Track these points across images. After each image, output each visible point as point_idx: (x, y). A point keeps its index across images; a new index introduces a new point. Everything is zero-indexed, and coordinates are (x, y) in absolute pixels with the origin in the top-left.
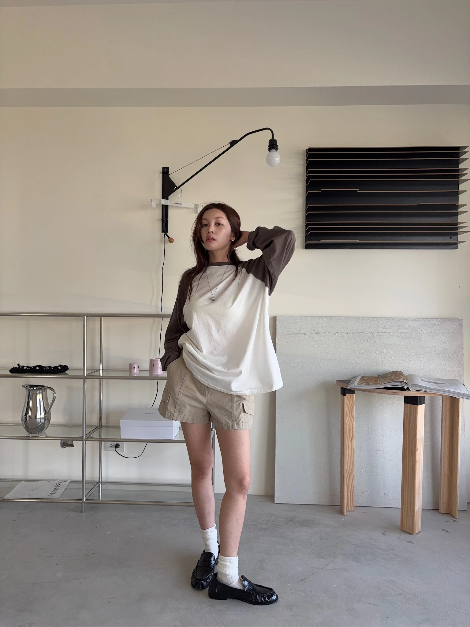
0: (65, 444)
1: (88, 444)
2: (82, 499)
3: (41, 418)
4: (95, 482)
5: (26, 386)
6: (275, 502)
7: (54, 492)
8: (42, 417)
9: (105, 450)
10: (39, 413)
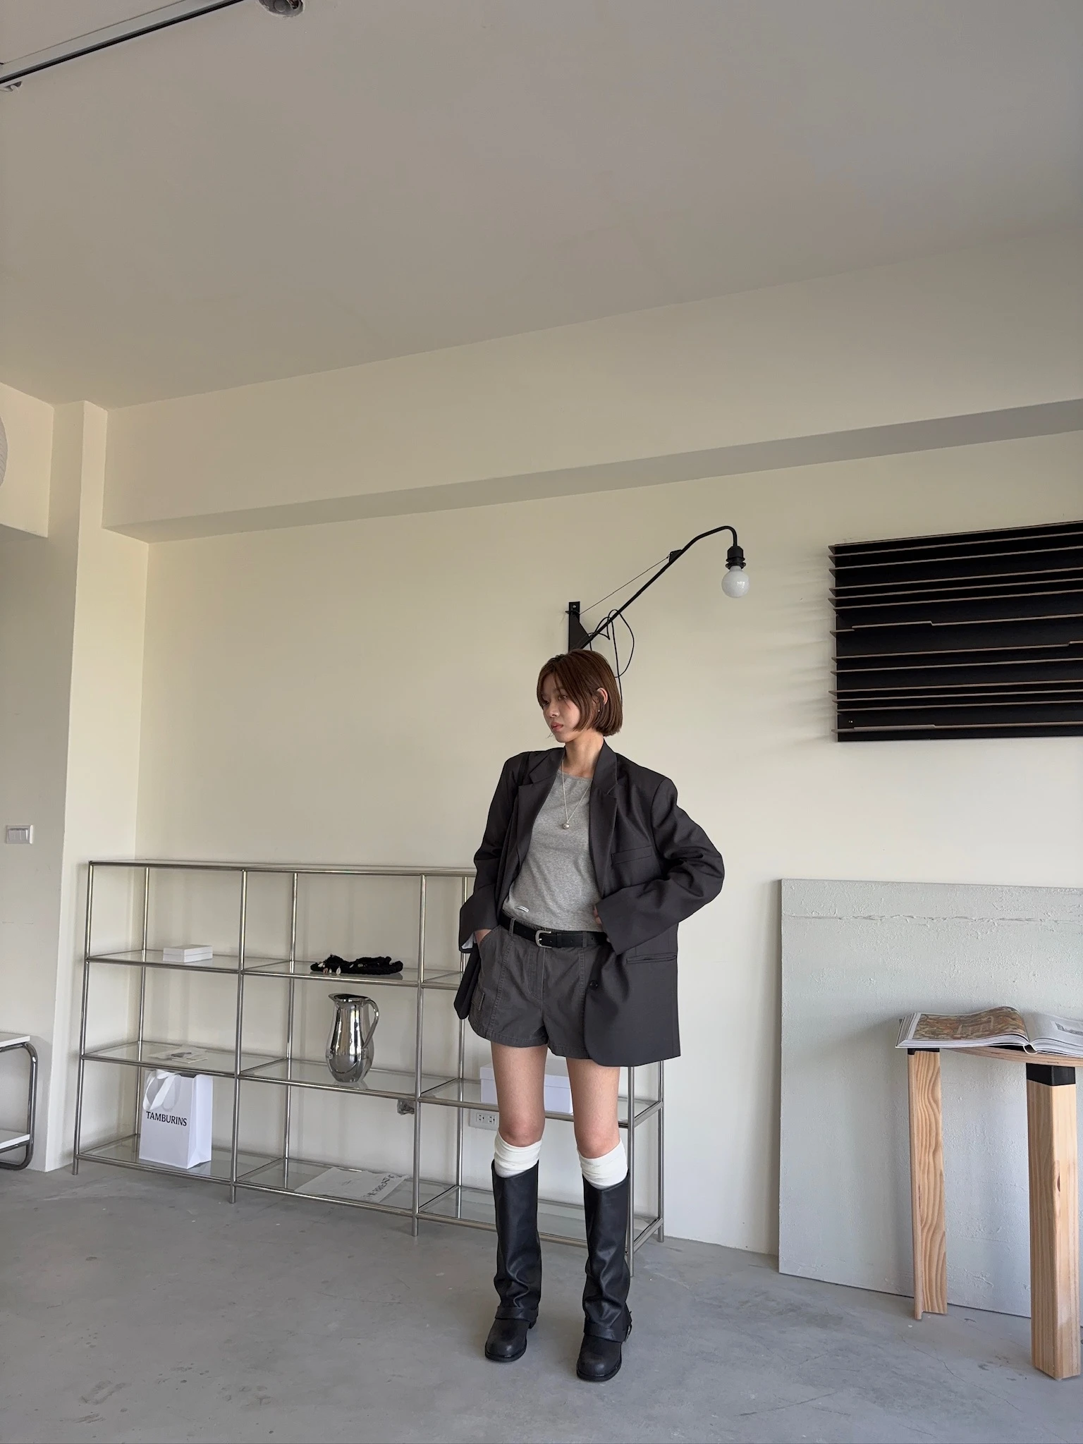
0: (407, 1108)
1: (425, 1108)
2: (413, 1210)
3: (356, 1057)
4: (449, 1185)
5: (333, 996)
6: (780, 1271)
7: (375, 1192)
8: (358, 1053)
9: (469, 1125)
10: (352, 1046)
